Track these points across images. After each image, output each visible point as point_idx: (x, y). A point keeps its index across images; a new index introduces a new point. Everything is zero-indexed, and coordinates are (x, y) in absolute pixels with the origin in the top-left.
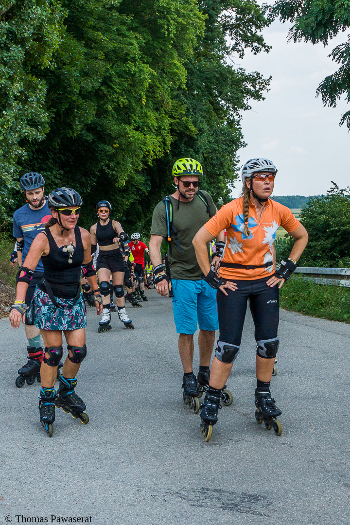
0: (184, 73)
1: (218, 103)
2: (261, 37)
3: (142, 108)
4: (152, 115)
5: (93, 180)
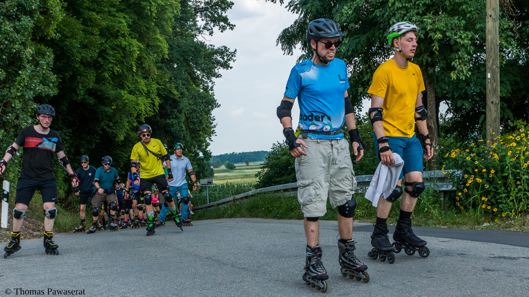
0: (166, 46)
1: (195, 73)
2: (226, 17)
3: (133, 76)
4: (142, 82)
5: (96, 138)
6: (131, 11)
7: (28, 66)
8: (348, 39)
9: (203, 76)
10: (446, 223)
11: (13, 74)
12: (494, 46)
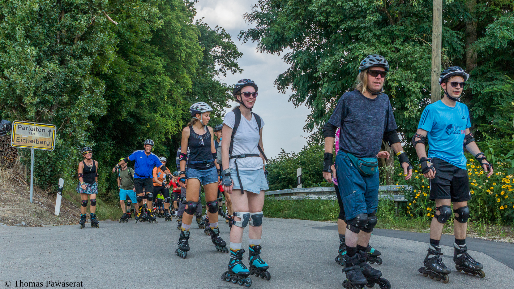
0: (190, 82)
2: (236, 64)
3: (164, 104)
4: (171, 108)
6: (166, 56)
7: (86, 93)
8: (328, 83)
9: (217, 106)
10: (399, 227)
11: (74, 98)
12: (438, 94)
